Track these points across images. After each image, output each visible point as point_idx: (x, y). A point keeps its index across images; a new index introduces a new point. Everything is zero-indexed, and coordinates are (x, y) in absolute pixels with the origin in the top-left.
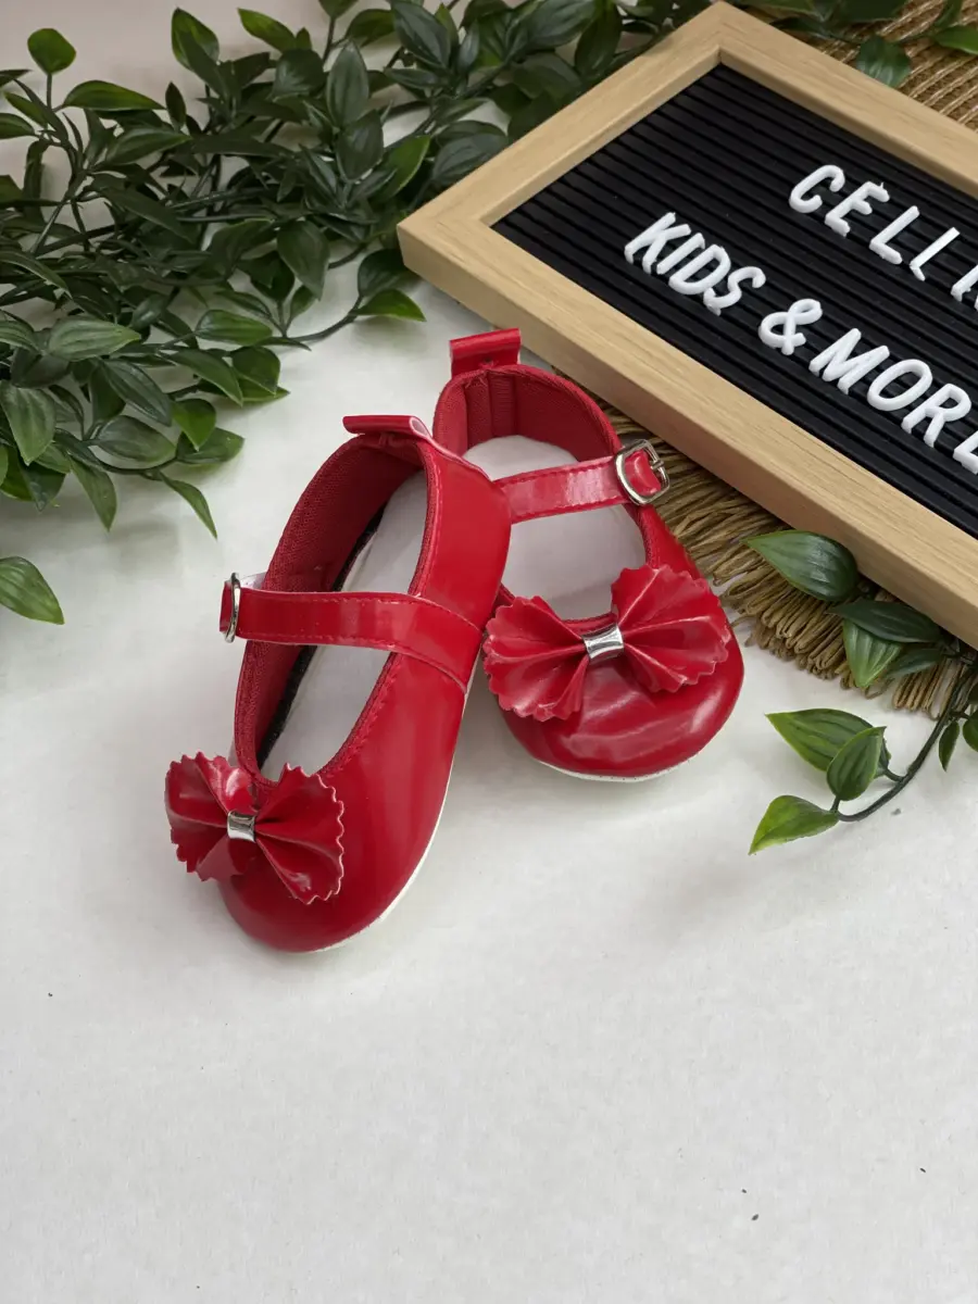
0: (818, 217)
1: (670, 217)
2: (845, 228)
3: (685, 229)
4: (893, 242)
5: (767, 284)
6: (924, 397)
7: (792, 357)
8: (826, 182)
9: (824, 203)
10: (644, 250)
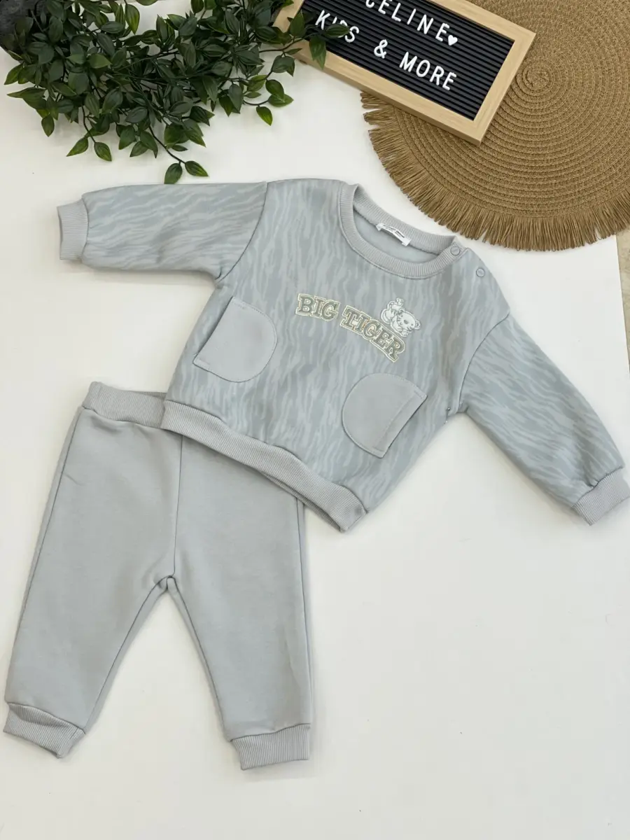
2: (384, 12)
4: (398, 15)
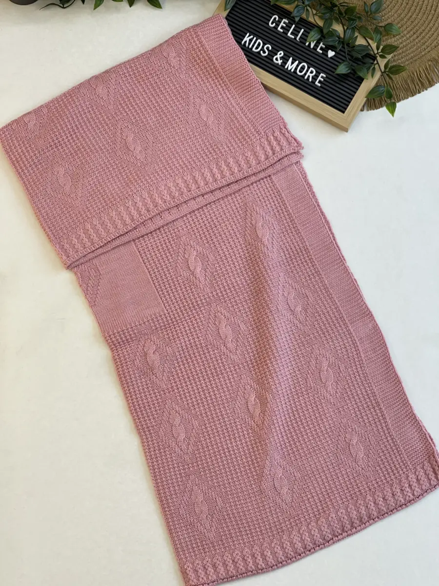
0: (276, 28)
1: (248, 34)
2: (282, 31)
3: (252, 37)
4: (292, 33)
5: (272, 47)
6: (307, 71)
7: (281, 65)
8: (275, 18)
9: (276, 24)
10: (246, 42)
